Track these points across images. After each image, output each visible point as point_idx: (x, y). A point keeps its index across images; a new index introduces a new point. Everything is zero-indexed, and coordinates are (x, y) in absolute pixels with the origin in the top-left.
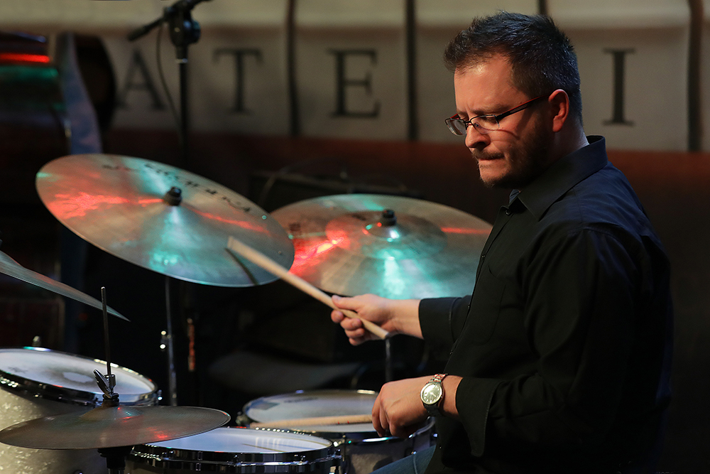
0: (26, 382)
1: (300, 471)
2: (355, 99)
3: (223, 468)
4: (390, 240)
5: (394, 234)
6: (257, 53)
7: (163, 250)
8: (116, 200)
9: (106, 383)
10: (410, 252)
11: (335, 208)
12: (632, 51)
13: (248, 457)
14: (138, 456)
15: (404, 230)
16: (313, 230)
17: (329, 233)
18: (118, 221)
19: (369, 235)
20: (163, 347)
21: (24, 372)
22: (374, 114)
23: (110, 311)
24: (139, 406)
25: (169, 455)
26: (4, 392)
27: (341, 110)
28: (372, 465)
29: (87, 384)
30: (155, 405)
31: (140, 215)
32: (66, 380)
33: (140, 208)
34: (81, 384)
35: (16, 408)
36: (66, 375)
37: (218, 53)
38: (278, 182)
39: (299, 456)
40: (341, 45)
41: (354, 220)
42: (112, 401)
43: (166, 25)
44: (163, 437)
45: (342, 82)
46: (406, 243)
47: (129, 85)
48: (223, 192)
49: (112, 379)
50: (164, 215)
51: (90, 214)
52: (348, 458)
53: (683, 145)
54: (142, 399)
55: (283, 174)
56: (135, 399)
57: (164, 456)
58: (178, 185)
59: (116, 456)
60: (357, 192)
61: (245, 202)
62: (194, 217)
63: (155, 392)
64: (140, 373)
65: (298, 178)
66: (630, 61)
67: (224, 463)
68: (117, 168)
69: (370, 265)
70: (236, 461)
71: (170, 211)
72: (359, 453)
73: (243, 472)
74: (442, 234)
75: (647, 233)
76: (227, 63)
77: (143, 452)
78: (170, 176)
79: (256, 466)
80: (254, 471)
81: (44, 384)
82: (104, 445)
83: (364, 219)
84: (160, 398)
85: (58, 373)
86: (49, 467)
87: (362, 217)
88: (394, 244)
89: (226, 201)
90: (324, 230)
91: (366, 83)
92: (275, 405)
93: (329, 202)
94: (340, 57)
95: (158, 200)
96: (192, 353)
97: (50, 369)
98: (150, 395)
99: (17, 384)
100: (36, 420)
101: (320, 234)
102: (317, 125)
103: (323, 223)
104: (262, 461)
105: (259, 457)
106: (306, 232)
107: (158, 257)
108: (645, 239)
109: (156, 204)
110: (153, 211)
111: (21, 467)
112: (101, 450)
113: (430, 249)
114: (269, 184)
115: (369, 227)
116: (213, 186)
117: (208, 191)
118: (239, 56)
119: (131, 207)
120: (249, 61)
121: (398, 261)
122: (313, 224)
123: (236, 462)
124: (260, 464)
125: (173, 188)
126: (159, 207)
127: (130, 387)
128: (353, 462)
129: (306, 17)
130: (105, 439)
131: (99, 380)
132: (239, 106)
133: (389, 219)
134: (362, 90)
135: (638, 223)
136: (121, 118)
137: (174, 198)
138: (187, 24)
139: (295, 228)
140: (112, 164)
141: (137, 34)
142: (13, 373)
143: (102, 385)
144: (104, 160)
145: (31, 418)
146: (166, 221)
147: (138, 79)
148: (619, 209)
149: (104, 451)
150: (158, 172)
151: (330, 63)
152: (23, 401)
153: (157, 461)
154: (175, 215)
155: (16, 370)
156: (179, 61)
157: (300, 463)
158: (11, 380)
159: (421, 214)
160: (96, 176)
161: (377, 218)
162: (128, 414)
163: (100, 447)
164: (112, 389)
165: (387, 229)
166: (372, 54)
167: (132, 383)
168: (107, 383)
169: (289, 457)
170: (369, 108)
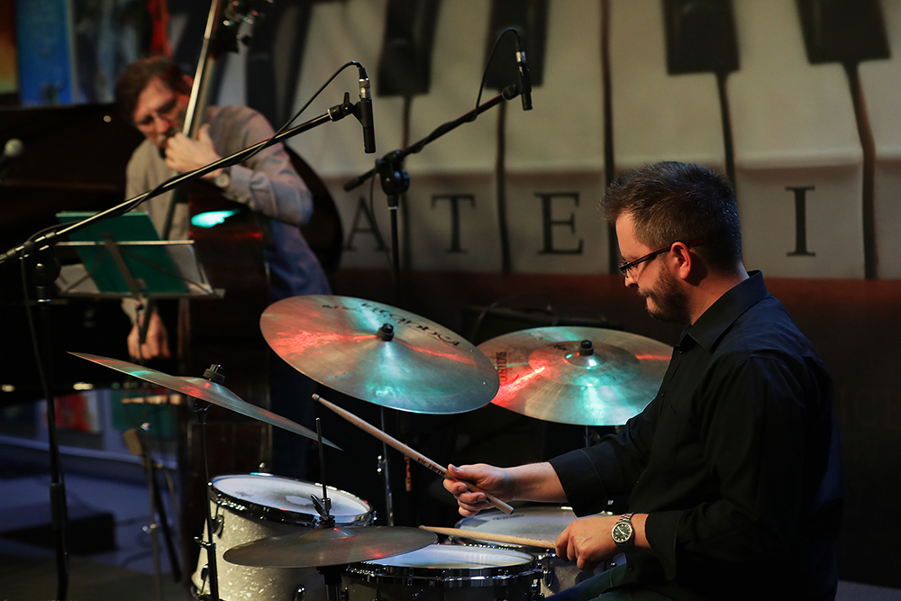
0: (251, 506)
1: (504, 584)
2: (561, 237)
3: (432, 583)
4: (588, 368)
5: (592, 363)
6: (471, 198)
7: (373, 382)
8: (333, 337)
9: (323, 505)
10: (606, 379)
11: (541, 338)
12: (812, 188)
13: (456, 572)
14: (355, 573)
15: (601, 358)
16: (518, 360)
17: (531, 363)
18: (335, 357)
19: (569, 364)
20: (379, 470)
21: (249, 496)
22: (579, 251)
23: (325, 441)
24: (356, 526)
25: (383, 571)
26: (232, 515)
27: (548, 249)
28: (575, 576)
29: (307, 506)
30: (370, 525)
31: (355, 350)
32: (289, 503)
33: (355, 343)
34: (302, 506)
35: (242, 529)
36: (288, 498)
37: (435, 198)
38: (489, 316)
39: (503, 570)
40: (547, 190)
41: (556, 349)
42: (329, 523)
43: (378, 175)
44: (378, 555)
45: (548, 223)
46: (603, 370)
47: (355, 230)
48: (435, 327)
49: (328, 503)
50: (378, 349)
51: (310, 350)
52: (552, 570)
53: (860, 273)
54: (358, 520)
55: (494, 308)
56: (352, 520)
57: (378, 572)
58: (391, 322)
59: (333, 574)
60: (560, 324)
61: (454, 337)
62: (405, 349)
63: (371, 513)
64: (357, 496)
65: (508, 311)
66: (810, 197)
67: (434, 578)
68: (336, 307)
69: (570, 392)
70: (444, 576)
71: (383, 346)
72: (561, 565)
73: (451, 586)
74: (637, 361)
75: (809, 354)
76: (444, 208)
77: (359, 569)
78: (385, 313)
79: (463, 581)
80: (461, 585)
81: (267, 507)
82: (321, 564)
83: (565, 349)
84: (375, 519)
85: (281, 497)
86: (274, 582)
87: (562, 347)
88: (593, 372)
89: (436, 336)
90: (527, 360)
91: (571, 223)
92: (485, 522)
93: (537, 332)
94: (546, 200)
95: (373, 336)
96: (408, 474)
97: (274, 492)
98: (366, 516)
99: (243, 508)
100: (260, 540)
101: (525, 363)
102: (527, 263)
103: (528, 352)
104: (468, 576)
105: (467, 572)
106: (510, 362)
107: (370, 388)
108: (809, 359)
109: (370, 340)
110: (366, 346)
111: (249, 583)
112: (318, 568)
113: (624, 375)
114: (482, 316)
115: (569, 356)
116: (425, 322)
117: (420, 327)
118: (454, 201)
119: (347, 344)
120: (464, 206)
121: (597, 387)
122: (518, 353)
123: (444, 578)
124: (467, 578)
125: (385, 325)
126: (374, 343)
127: (347, 509)
128: (556, 573)
129: (514, 164)
130: (323, 558)
131: (316, 504)
132: (456, 246)
133: (587, 349)
134: (568, 228)
135: (800, 346)
136: (347, 260)
137: (386, 334)
138: (397, 174)
139: (501, 357)
140: (332, 305)
141: (352, 184)
142: (239, 497)
143: (318, 509)
144: (323, 300)
145: (256, 538)
146: (378, 355)
147: (364, 223)
148: (783, 336)
149: (323, 569)
150: (374, 310)
151: (538, 204)
152: (249, 522)
153: (371, 577)
154: (388, 350)
155: (243, 494)
156: (390, 208)
157: (504, 577)
158: (238, 504)
159: (618, 344)
160: (316, 315)
161: (577, 347)
162: (345, 535)
163: (317, 565)
164: (328, 512)
165: (586, 357)
166: (575, 196)
167: (349, 505)
168: (323, 507)
169: (493, 571)
170: (575, 246)
